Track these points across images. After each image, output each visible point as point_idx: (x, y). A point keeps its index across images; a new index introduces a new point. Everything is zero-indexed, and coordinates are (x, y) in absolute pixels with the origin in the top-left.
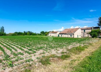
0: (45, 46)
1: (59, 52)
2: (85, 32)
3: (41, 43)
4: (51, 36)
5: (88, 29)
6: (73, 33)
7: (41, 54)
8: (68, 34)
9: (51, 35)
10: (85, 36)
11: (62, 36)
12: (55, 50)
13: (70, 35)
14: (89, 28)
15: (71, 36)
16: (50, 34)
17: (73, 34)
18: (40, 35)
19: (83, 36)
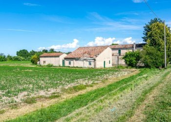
0: (31, 86)
1: (50, 93)
2: (120, 55)
3: (23, 82)
4: (46, 64)
5: (125, 48)
6: (94, 57)
7: (25, 96)
8: (85, 60)
9: (44, 62)
10: (120, 63)
11: (72, 65)
12: (44, 91)
13: (88, 63)
14: (129, 46)
15: (90, 64)
16: (42, 59)
17: (95, 60)
18: (16, 59)
19: (116, 63)
